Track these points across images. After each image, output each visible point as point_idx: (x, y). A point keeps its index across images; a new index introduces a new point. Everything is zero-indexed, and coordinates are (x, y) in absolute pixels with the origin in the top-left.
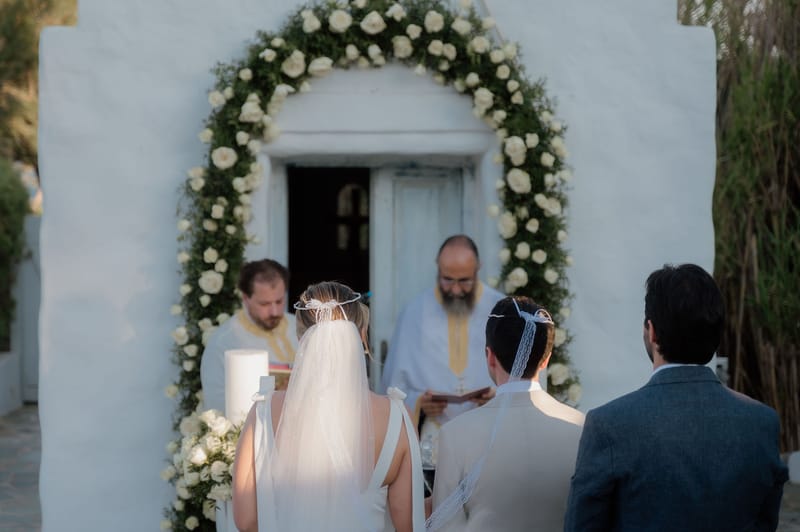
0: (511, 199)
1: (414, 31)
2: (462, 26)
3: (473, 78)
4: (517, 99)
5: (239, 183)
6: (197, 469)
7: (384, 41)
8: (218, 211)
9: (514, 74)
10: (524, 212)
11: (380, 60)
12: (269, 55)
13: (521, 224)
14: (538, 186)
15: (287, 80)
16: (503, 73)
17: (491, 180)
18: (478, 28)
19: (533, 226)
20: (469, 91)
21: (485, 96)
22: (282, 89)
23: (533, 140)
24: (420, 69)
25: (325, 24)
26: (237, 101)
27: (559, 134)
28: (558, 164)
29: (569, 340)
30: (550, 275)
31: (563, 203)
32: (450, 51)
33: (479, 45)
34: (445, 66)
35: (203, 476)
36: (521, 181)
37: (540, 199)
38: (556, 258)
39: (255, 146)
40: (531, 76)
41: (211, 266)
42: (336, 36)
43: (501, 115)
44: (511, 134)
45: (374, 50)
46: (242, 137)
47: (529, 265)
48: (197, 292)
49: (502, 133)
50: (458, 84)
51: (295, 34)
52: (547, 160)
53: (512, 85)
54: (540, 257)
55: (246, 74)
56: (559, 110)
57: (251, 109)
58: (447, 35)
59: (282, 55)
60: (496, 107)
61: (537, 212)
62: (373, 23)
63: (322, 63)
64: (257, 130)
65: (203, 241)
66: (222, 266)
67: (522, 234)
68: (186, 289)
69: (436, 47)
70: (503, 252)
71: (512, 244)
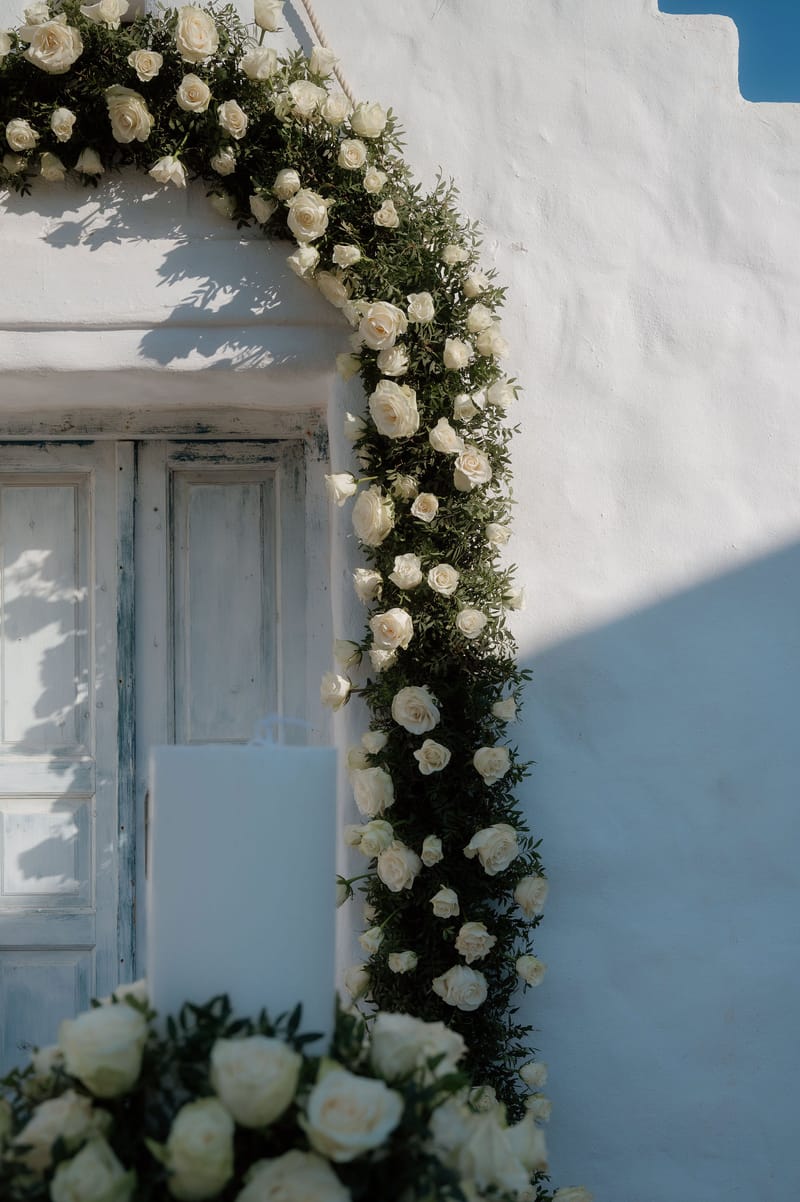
1: (147, 63)
4: (387, 216)
10: (407, 484)
11: (89, 162)
13: (403, 508)
16: (352, 154)
19: (426, 510)
21: (312, 209)
23: (423, 306)
24: (170, 167)
27: (485, 300)
28: (482, 369)
29: (515, 775)
30: (470, 621)
32: (234, 117)
33: (303, 97)
34: (226, 161)
37: (444, 437)
38: (486, 589)
43: (350, 254)
47: (421, 600)
52: (458, 354)
53: (375, 181)
54: (445, 579)
58: (230, 83)
61: (439, 475)
67: (407, 535)
70: (367, 577)
71: (382, 557)
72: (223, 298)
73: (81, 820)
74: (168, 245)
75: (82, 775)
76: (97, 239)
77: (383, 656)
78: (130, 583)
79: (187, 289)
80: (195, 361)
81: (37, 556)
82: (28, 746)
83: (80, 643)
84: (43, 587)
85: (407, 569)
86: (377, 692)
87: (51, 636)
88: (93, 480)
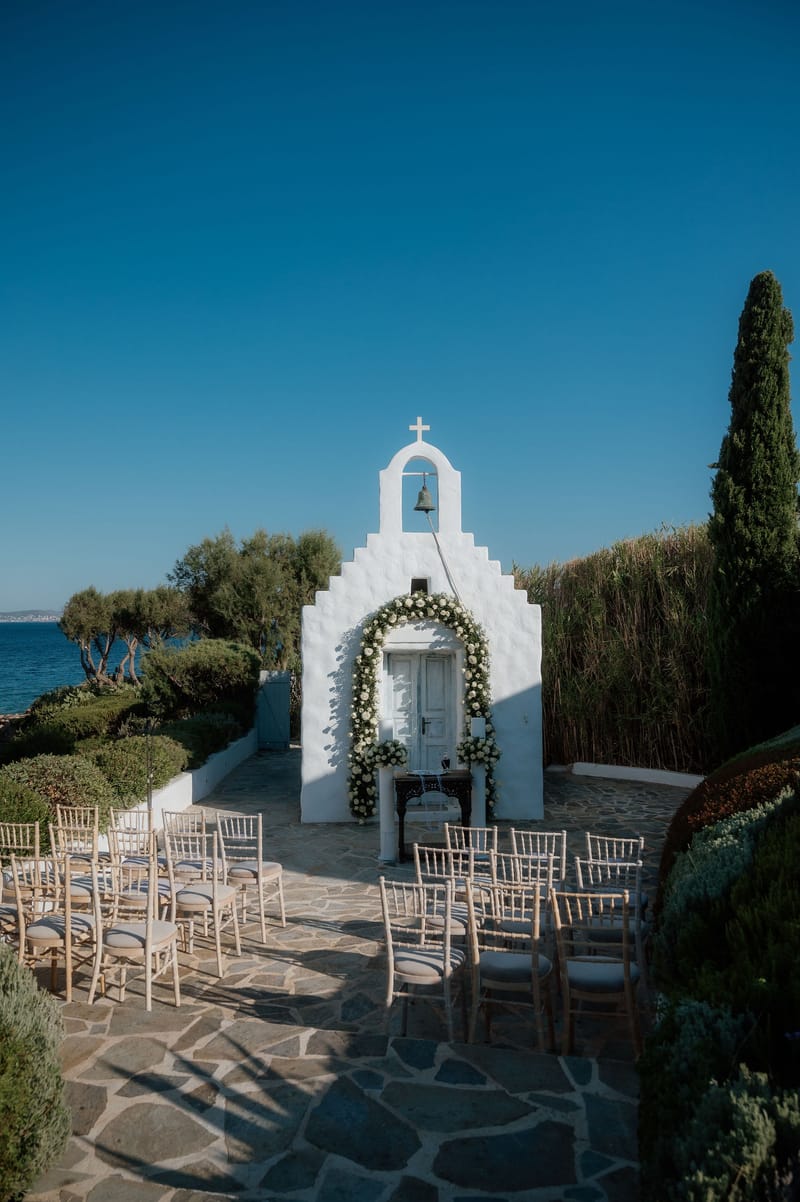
0: (469, 666)
1: (435, 607)
2: (452, 605)
3: (457, 623)
4: (472, 630)
5: (374, 661)
6: (369, 758)
7: (424, 610)
8: (367, 671)
9: (470, 621)
10: (474, 670)
11: (423, 617)
12: (384, 616)
13: (474, 674)
14: (479, 661)
15: (391, 624)
16: (467, 621)
17: (460, 659)
18: (458, 605)
19: (478, 676)
20: (455, 628)
21: (460, 629)
22: (389, 627)
23: (478, 645)
24: (437, 620)
25: (404, 604)
26: (373, 632)
27: (487, 643)
28: (486, 653)
30: (485, 693)
31: (488, 667)
32: (448, 614)
33: (458, 610)
34: (446, 619)
35: (373, 760)
36: (474, 660)
37: (481, 666)
38: (487, 687)
39: (379, 647)
40: (476, 622)
41: (365, 690)
42: (407, 608)
43: (466, 636)
44: (469, 642)
45: (421, 613)
46: (375, 645)
47: (477, 689)
48: (359, 699)
49: (466, 643)
50: (451, 626)
51: (393, 607)
52: (483, 652)
53: (470, 626)
54: (480, 686)
55: (376, 622)
56: (487, 634)
57: (379, 634)
58: (446, 608)
59: (389, 615)
60: (464, 633)
61: (479, 670)
62: (421, 603)
63: (404, 618)
64: (380, 642)
65: (360, 682)
66: (368, 690)
67: (474, 679)
68: (356, 699)
69: (443, 613)
70: (467, 685)
71: (470, 682)
72: (443, 639)
73: (410, 724)
74: (434, 630)
75: (411, 715)
76: (423, 629)
77: (470, 697)
78: (419, 680)
79: (437, 637)
80: (438, 648)
81: (401, 676)
82: (400, 710)
83: (410, 692)
84: (402, 682)
85: (474, 684)
86: (469, 703)
87: (404, 691)
88: (412, 662)
